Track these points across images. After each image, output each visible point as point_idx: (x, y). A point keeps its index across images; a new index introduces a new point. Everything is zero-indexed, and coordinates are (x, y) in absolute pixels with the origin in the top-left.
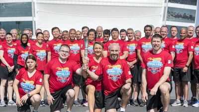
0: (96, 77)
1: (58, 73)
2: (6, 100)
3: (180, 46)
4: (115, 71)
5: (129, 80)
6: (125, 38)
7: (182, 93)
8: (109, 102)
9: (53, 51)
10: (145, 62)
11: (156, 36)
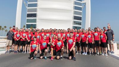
0: (54, 45)
1: (43, 44)
2: (27, 51)
3: (78, 35)
4: (59, 44)
5: (63, 46)
6: (62, 32)
7: (79, 50)
8: (57, 53)
9: (41, 36)
10: (68, 41)
11: (71, 32)
